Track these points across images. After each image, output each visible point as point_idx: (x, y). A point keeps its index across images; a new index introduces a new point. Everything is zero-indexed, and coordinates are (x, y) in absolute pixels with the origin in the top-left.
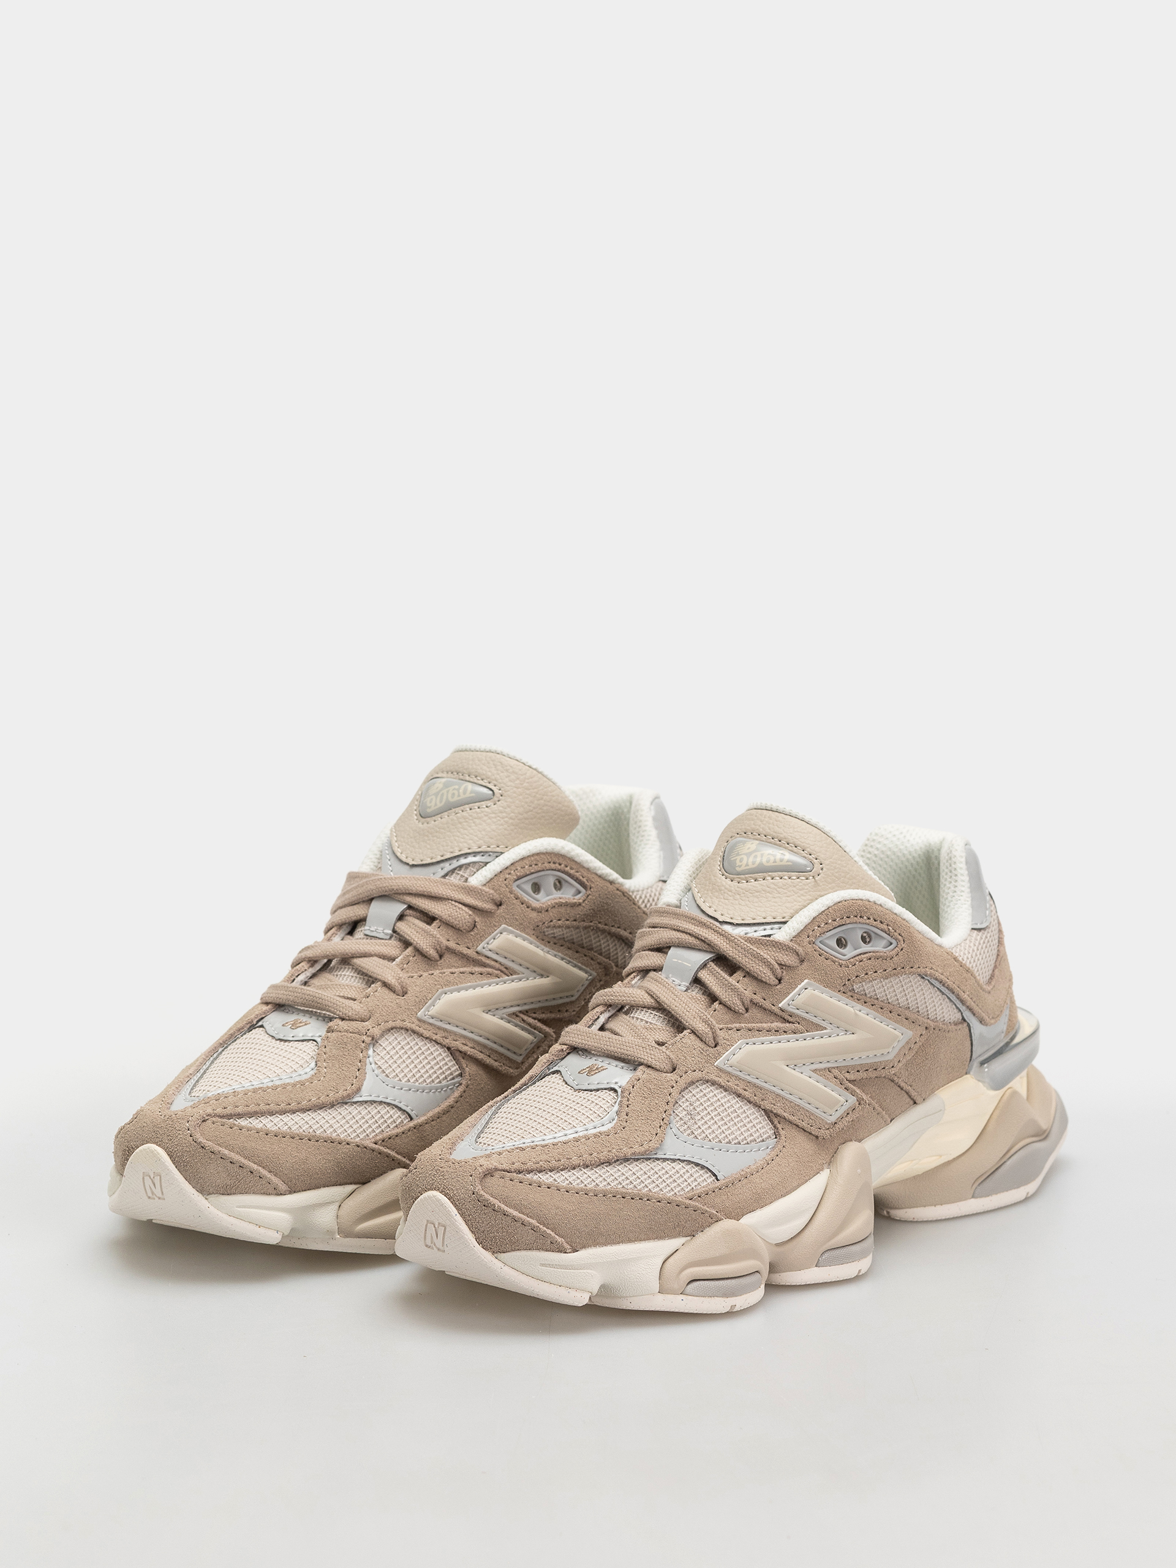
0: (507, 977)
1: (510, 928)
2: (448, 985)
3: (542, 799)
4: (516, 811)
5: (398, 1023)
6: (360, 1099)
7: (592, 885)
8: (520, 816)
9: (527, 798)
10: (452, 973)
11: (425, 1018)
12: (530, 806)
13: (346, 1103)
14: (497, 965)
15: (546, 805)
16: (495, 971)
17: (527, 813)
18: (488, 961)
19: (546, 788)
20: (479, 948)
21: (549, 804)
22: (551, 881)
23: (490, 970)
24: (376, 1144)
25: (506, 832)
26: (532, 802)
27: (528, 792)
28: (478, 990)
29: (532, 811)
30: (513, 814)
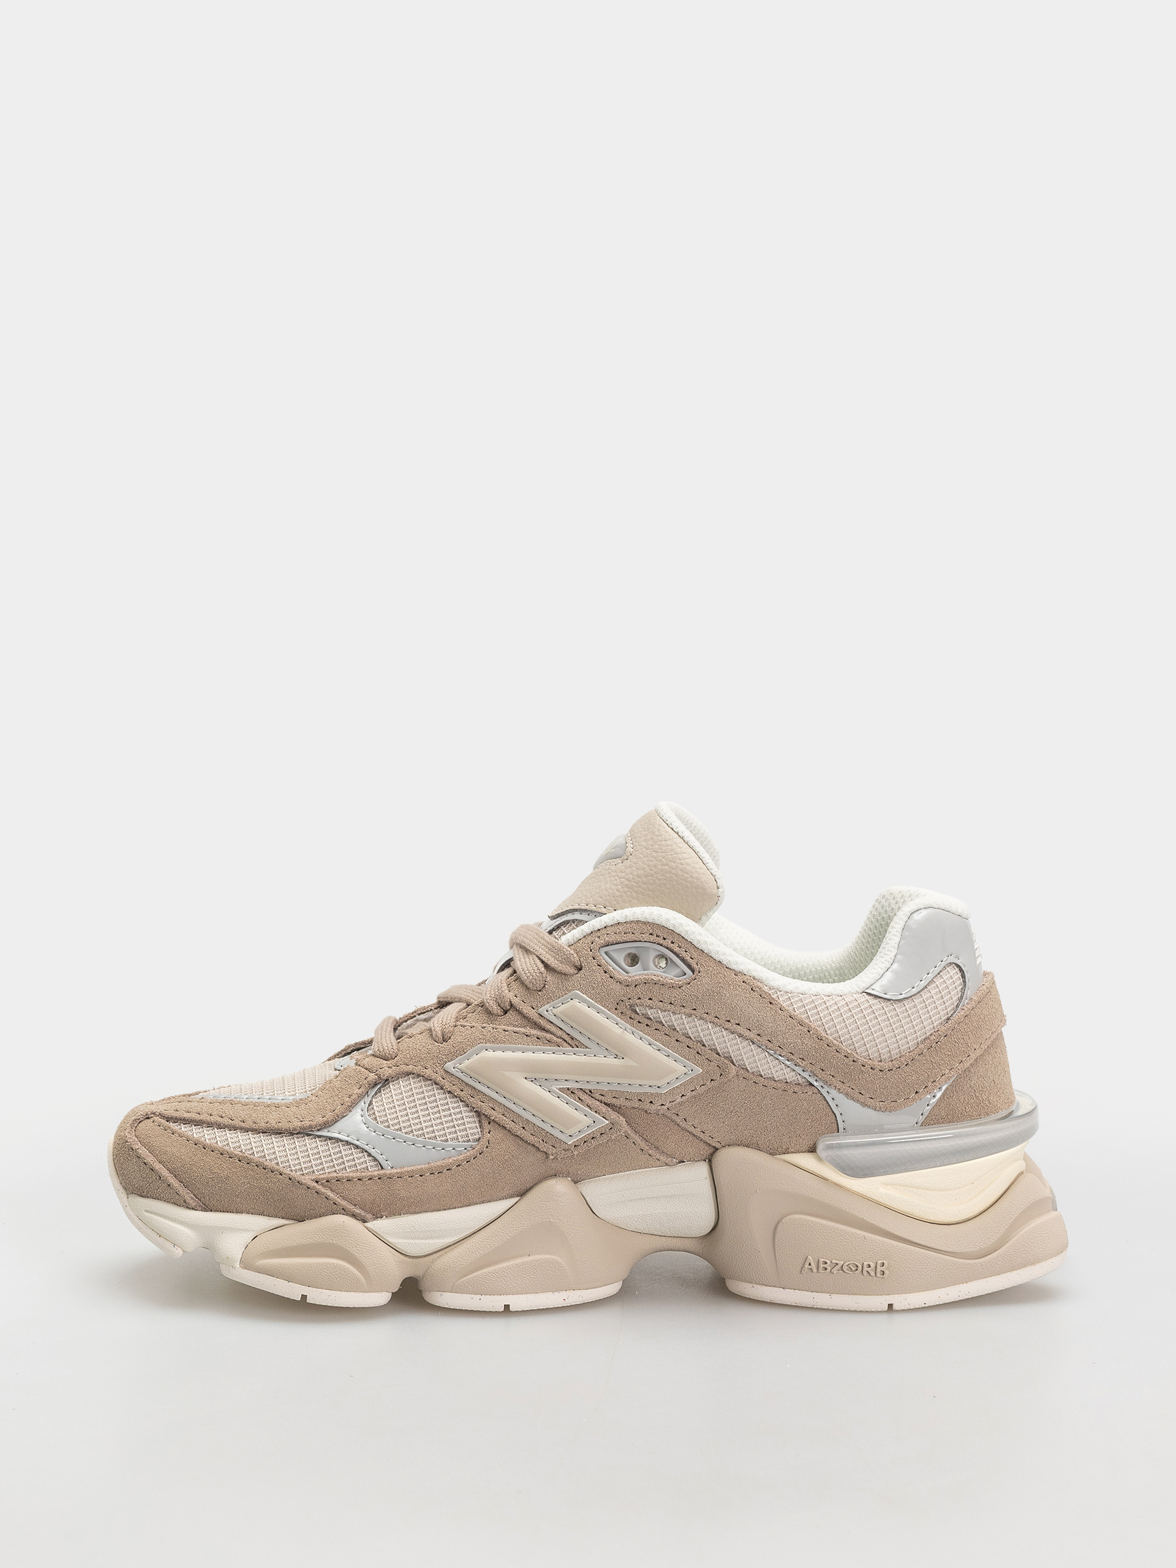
0: (571, 1048)
1: (584, 996)
2: (495, 1041)
3: (667, 865)
4: (635, 873)
5: (418, 1069)
6: (329, 1134)
7: (701, 969)
8: (637, 879)
9: (652, 861)
10: (504, 1030)
11: (453, 1071)
12: (652, 870)
13: (309, 1135)
14: (559, 1033)
15: (670, 872)
16: (555, 1039)
17: (646, 876)
18: (548, 1026)
19: (676, 854)
20: (542, 1010)
21: (674, 871)
22: (652, 955)
23: (548, 1036)
24: (317, 1182)
25: (618, 894)
26: (655, 866)
27: (655, 854)
28: (529, 1055)
29: (652, 876)
30: (631, 876)
